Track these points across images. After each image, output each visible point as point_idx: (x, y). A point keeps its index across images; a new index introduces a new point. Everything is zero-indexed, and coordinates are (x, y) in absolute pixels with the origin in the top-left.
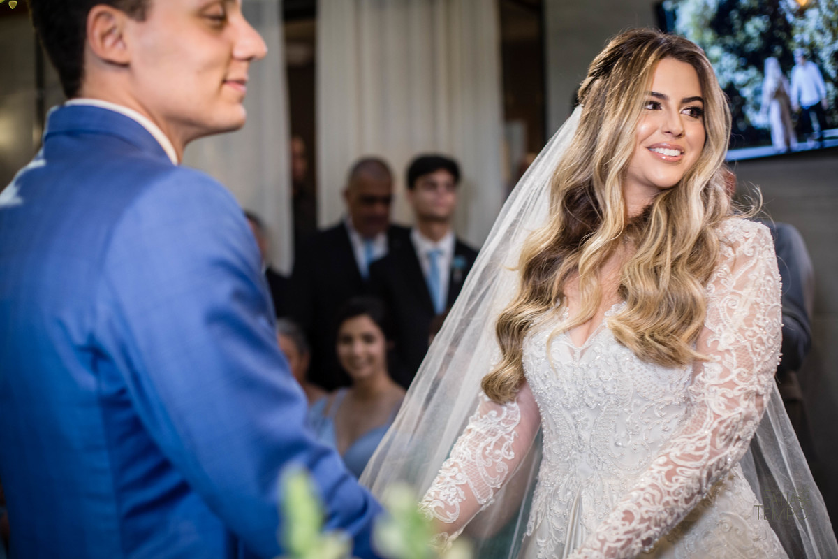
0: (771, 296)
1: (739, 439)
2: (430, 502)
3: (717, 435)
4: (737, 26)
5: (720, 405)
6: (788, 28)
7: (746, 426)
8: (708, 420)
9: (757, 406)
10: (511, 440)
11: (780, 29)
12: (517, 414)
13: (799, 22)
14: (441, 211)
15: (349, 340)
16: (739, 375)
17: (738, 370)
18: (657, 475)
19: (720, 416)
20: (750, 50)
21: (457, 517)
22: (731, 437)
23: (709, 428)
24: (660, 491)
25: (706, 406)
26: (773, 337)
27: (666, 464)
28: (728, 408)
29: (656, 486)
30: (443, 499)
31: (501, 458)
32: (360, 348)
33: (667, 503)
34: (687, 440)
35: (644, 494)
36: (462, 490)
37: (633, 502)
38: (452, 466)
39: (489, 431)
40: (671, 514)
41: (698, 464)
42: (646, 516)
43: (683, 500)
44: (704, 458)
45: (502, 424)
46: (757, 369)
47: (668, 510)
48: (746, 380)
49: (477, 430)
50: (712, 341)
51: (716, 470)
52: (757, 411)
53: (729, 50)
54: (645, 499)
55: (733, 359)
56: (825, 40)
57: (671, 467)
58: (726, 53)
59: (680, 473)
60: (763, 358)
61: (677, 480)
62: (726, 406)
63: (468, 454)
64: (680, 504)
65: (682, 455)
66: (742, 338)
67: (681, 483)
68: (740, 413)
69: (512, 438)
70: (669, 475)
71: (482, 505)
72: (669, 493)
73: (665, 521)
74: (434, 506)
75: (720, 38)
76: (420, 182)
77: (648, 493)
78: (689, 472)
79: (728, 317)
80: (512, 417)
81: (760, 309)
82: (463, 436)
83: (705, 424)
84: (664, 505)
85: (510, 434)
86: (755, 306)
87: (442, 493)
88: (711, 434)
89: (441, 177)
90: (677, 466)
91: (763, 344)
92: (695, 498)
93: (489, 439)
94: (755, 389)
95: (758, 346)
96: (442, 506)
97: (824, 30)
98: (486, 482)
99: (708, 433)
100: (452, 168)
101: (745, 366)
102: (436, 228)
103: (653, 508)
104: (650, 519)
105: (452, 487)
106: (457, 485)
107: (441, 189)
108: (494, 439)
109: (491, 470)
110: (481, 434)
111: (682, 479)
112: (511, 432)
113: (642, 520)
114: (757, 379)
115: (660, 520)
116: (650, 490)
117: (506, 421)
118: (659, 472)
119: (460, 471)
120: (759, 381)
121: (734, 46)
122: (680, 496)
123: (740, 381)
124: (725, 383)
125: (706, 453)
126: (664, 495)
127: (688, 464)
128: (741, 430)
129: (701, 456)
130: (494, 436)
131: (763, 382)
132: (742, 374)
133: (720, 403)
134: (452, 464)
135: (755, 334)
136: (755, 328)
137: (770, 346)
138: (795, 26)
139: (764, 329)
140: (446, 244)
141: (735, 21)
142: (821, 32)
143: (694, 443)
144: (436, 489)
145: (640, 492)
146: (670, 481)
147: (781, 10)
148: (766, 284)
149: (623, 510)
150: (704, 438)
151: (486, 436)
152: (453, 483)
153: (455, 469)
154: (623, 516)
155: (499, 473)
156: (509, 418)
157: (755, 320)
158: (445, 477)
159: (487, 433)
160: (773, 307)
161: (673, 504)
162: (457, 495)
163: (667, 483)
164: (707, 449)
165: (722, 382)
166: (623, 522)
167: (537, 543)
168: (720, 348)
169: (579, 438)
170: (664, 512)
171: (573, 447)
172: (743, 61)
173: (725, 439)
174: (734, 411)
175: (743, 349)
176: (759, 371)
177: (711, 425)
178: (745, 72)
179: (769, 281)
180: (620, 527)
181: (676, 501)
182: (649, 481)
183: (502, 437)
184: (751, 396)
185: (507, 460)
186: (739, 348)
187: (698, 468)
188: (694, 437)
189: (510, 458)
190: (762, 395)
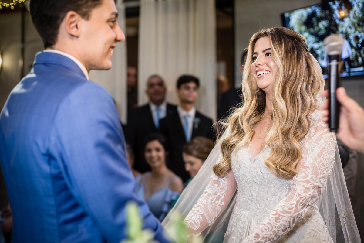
0: (331, 146)
1: (309, 205)
2: (188, 220)
3: (299, 203)
4: (315, 24)
5: (301, 190)
6: (336, 26)
7: (312, 200)
8: (295, 196)
9: (318, 192)
10: (223, 197)
11: (333, 26)
12: (226, 186)
13: (341, 23)
14: (191, 99)
15: (150, 151)
16: (312, 178)
17: (312, 176)
18: (271, 219)
19: (301, 195)
20: (321, 35)
21: (199, 227)
22: (305, 204)
23: (295, 200)
24: (272, 226)
25: (295, 191)
26: (329, 163)
27: (276, 214)
28: (305, 192)
29: (271, 224)
30: (193, 219)
31: (218, 205)
32: (154, 154)
33: (275, 231)
34: (286, 205)
35: (265, 227)
36: (201, 216)
37: (260, 230)
38: (198, 206)
39: (214, 193)
40: (276, 236)
41: (289, 215)
42: (265, 236)
43: (282, 230)
44: (292, 213)
45: (220, 190)
46: (319, 176)
47: (274, 234)
48: (314, 180)
49: (209, 192)
50: (303, 162)
51: (297, 218)
52: (318, 194)
53: (312, 34)
54: (265, 229)
55: (310, 171)
56: (352, 31)
57: (277, 216)
58: (310, 36)
59: (281, 219)
60: (323, 172)
61: (279, 222)
62: (304, 191)
63: (204, 202)
64: (280, 232)
65: (283, 211)
66: (315, 162)
67: (281, 223)
68: (310, 195)
69: (223, 196)
70: (276, 219)
71: (209, 224)
72: (275, 227)
73: (273, 239)
74: (189, 222)
75: (308, 29)
76: (183, 86)
77: (267, 226)
78: (285, 219)
79: (311, 152)
80: (224, 187)
81: (325, 150)
82: (203, 194)
83: (294, 198)
84: (273, 232)
85: (222, 194)
86: (324, 149)
87: (193, 217)
88: (296, 203)
89: (192, 85)
90: (280, 215)
91: (324, 166)
92: (287, 230)
93: (214, 196)
94: (318, 185)
95: (322, 166)
96: (192, 222)
97: (351, 27)
98: (212, 214)
99: (295, 202)
100: (196, 81)
101: (315, 174)
102: (188, 106)
103: (269, 233)
104: (266, 237)
105: (197, 215)
106: (199, 214)
107: (191, 90)
108: (216, 196)
109: (214, 209)
110: (210, 194)
111: (281, 221)
112: (223, 194)
113: (263, 238)
114: (319, 181)
115: (271, 238)
116: (267, 225)
117: (221, 189)
118: (272, 218)
119: (201, 209)
120: (320, 181)
121: (314, 32)
122: (280, 228)
123: (312, 180)
124: (305, 181)
125: (293, 211)
126: (273, 228)
127: (285, 215)
128: (310, 202)
129: (291, 212)
130: (216, 195)
131: (322, 182)
132: (313, 177)
133: (302, 189)
134: (198, 205)
135: (321, 161)
136: (322, 159)
137: (327, 167)
138: (339, 25)
139: (326, 159)
140: (192, 112)
141: (314, 22)
142: (350, 28)
143: (288, 206)
144: (190, 215)
145: (263, 225)
146: (277, 222)
147: (334, 18)
148: (330, 140)
149: (256, 233)
150: (293, 204)
151: (213, 195)
152: (198, 213)
153: (199, 208)
154: (255, 235)
155: (217, 211)
156: (223, 188)
157: (322, 155)
158: (195, 211)
159: (213, 194)
160: (331, 151)
161: (277, 231)
162: (199, 218)
163: (275, 223)
164: (294, 209)
165: (304, 180)
166: (255, 238)
167: (232, 238)
168: (305, 165)
169: (252, 196)
170: (273, 235)
171: (249, 199)
172: (317, 39)
173: (302, 205)
174: (307, 194)
175: (315, 167)
176: (321, 177)
177: (296, 199)
178: (318, 43)
179: (331, 139)
180: (253, 240)
181: (278, 231)
182: (268, 221)
183: (219, 196)
184: (315, 187)
185: (221, 205)
186: (313, 166)
187: (289, 217)
188: (288, 204)
189: (222, 205)
190: (321, 187)
